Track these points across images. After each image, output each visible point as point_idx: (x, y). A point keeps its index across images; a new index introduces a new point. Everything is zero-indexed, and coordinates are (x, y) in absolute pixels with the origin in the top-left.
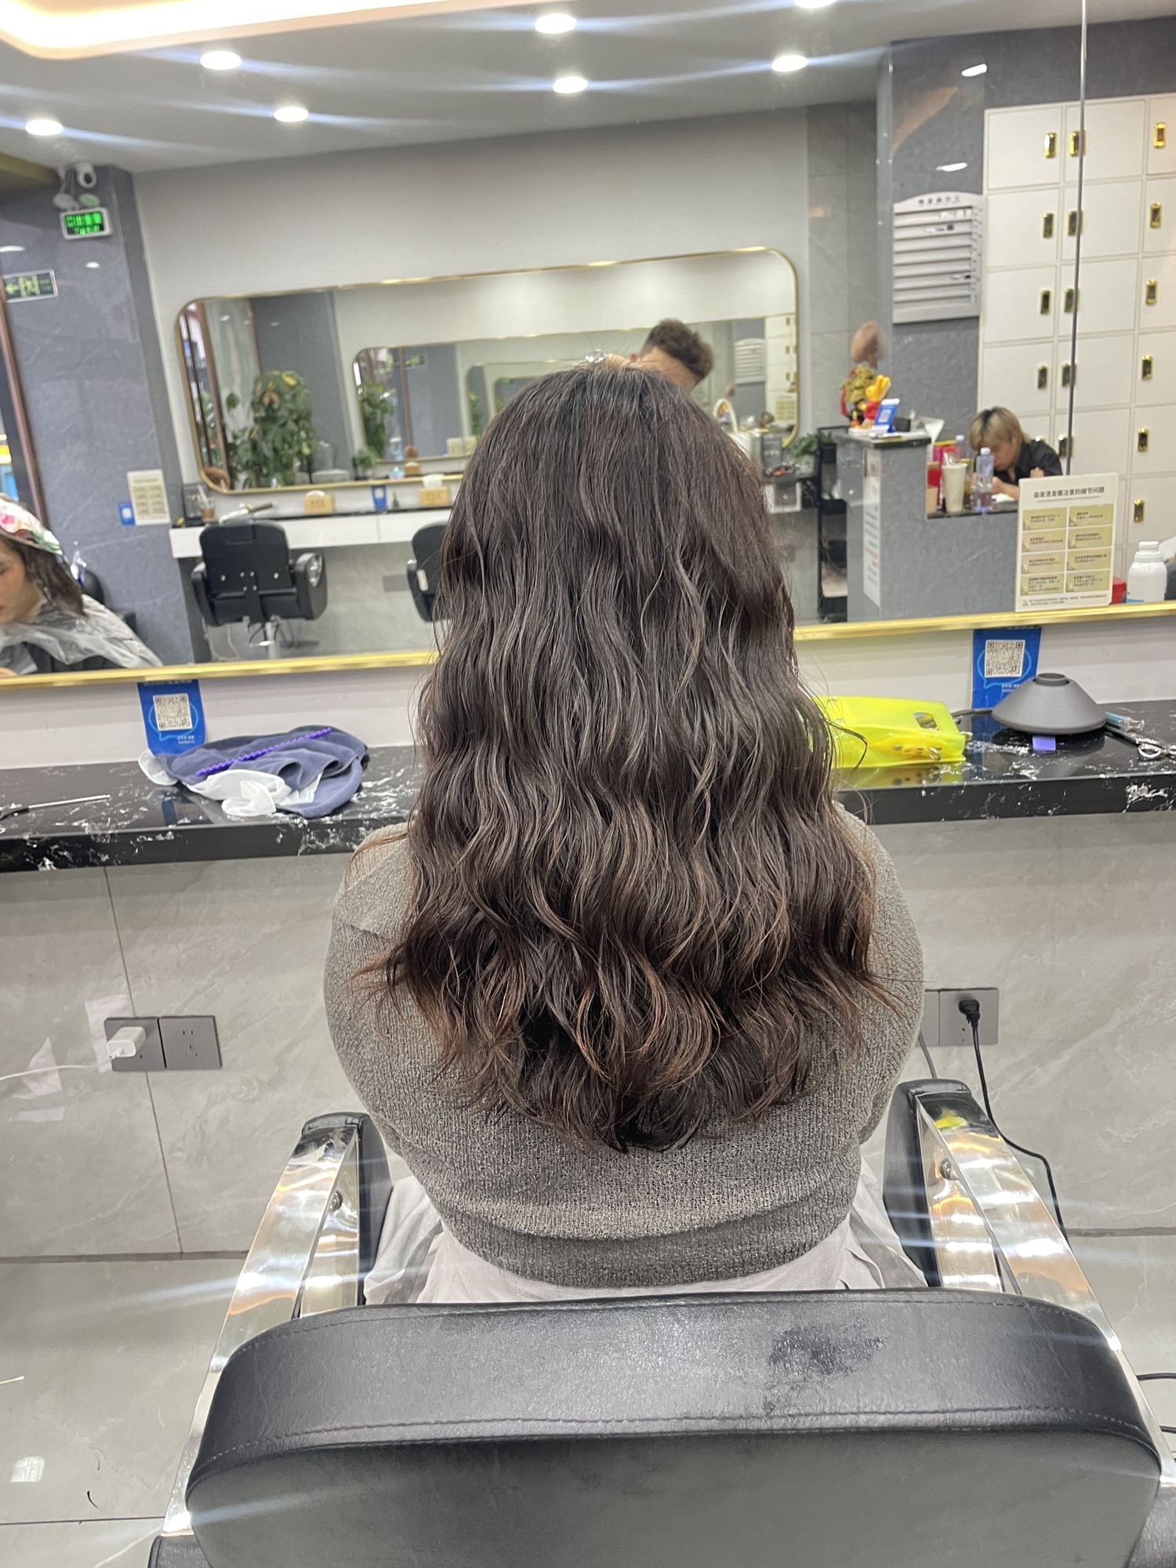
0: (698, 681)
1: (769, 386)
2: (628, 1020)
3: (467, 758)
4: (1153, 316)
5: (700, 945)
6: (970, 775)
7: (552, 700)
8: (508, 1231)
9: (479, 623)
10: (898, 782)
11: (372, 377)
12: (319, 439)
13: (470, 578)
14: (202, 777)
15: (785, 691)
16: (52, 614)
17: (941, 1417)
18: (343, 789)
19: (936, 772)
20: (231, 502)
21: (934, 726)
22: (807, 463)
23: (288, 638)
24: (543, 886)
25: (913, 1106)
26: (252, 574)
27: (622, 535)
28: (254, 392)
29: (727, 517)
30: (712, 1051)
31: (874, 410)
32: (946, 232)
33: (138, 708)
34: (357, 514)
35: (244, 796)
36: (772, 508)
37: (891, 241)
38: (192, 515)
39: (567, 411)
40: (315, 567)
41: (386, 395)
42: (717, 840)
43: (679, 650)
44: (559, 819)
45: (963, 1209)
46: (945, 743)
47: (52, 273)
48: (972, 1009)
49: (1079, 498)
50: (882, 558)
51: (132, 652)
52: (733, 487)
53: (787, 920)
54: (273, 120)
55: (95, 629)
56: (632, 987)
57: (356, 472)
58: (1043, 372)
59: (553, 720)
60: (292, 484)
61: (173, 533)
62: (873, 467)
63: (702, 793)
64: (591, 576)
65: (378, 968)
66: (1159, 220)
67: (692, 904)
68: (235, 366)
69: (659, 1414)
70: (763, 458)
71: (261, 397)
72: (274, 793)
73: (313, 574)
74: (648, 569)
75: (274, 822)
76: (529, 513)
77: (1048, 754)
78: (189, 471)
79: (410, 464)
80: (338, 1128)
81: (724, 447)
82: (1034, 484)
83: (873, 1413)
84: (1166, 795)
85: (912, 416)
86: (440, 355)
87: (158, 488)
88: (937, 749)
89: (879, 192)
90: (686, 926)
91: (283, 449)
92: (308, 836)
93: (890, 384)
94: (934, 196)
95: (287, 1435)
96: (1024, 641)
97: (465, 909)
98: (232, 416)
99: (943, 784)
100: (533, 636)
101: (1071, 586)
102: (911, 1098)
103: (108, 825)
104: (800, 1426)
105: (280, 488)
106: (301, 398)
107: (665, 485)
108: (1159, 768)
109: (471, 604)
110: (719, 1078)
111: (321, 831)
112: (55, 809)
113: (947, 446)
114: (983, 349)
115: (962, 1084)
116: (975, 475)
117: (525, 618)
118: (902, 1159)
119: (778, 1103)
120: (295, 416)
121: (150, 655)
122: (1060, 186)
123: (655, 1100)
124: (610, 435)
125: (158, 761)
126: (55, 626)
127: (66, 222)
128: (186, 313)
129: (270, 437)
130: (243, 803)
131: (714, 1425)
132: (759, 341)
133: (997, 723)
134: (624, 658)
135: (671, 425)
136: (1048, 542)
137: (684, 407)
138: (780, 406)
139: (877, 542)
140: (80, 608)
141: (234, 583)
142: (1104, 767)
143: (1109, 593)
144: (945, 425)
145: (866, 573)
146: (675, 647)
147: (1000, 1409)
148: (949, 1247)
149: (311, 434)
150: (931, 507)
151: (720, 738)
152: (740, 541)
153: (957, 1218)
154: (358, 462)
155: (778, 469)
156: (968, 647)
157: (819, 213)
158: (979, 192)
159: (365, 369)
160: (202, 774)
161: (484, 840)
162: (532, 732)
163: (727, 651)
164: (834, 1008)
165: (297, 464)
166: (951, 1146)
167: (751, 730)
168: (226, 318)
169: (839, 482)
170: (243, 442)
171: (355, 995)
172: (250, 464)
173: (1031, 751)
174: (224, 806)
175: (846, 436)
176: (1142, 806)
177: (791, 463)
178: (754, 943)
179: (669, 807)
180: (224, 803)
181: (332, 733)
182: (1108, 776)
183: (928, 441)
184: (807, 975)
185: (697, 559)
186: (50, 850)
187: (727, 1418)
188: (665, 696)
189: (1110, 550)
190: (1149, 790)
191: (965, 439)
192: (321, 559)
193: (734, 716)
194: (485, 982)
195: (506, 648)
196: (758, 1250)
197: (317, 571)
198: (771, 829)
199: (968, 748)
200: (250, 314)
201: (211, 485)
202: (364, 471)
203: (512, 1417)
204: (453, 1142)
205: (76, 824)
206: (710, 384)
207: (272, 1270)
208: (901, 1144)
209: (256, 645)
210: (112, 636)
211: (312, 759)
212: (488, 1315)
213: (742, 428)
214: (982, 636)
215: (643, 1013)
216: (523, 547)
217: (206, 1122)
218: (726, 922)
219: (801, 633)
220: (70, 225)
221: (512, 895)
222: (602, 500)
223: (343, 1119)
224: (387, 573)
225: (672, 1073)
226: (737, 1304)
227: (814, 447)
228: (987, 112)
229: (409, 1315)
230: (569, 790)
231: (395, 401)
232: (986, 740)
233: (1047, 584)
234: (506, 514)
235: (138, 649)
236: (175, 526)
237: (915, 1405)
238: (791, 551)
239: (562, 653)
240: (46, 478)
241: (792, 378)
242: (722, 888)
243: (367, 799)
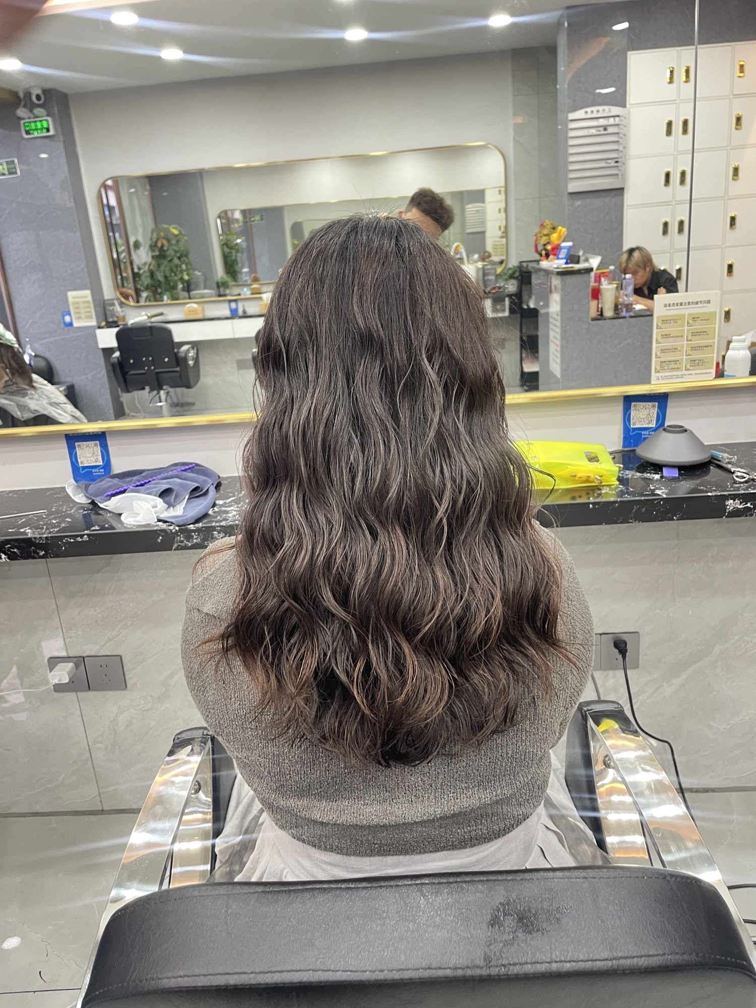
0: (438, 441)
1: (488, 235)
2: (390, 678)
3: (276, 494)
4: (737, 188)
5: (440, 626)
6: (622, 493)
7: (335, 454)
8: (308, 819)
9: (283, 399)
10: (574, 498)
11: (229, 230)
12: (195, 270)
13: (277, 367)
14: (108, 498)
15: (499, 446)
16: (11, 387)
17: (610, 963)
18: (203, 505)
19: (599, 492)
20: (137, 311)
21: (598, 461)
22: (513, 284)
23: (175, 401)
24: (329, 584)
25: (585, 718)
26: (150, 359)
27: (384, 337)
28: (151, 239)
29: (458, 325)
30: (449, 697)
31: (556, 249)
32: (603, 132)
33: (66, 451)
34: (219, 319)
35: (136, 511)
36: (490, 314)
37: (567, 138)
38: (111, 320)
39: (344, 248)
40: (192, 354)
41: (239, 241)
42: (452, 552)
43: (424, 418)
44: (340, 538)
45: (620, 792)
46: (605, 472)
47: (16, 161)
48: (623, 646)
49: (694, 308)
50: (562, 347)
51: (65, 412)
52: (463, 301)
53: (501, 607)
54: (160, 57)
55: (40, 397)
56: (393, 654)
57: (219, 291)
58: (666, 225)
59: (336, 469)
60: (177, 299)
61: (98, 332)
62: (555, 287)
63: (441, 520)
64: (362, 366)
65: (217, 640)
66: (740, 125)
67: (435, 597)
68: (139, 221)
69: (411, 966)
70: (484, 281)
71: (156, 242)
72: (155, 509)
73: (191, 358)
74: (402, 361)
75: (155, 528)
76: (318, 321)
77: (673, 479)
78: (108, 291)
79: (255, 286)
80: (198, 738)
81: (456, 274)
82: (662, 298)
83: (561, 961)
84: (752, 507)
85: (581, 253)
86: (273, 214)
87: (88, 302)
88: (600, 476)
89: (559, 106)
90: (431, 612)
91: (171, 276)
92: (179, 538)
93: (566, 233)
94: (595, 109)
95: (146, 980)
96: (657, 404)
97: (275, 600)
98: (137, 255)
99: (604, 500)
100: (321, 409)
101: (688, 367)
102: (584, 713)
103: (44, 531)
104: (510, 973)
105: (169, 302)
106: (182, 243)
107: (414, 301)
108: (747, 488)
109: (278, 384)
110: (454, 716)
111: (188, 534)
112: (8, 520)
113: (603, 273)
114: (627, 209)
115: (618, 704)
116: (622, 292)
117: (316, 395)
118: (578, 751)
119: (494, 732)
120: (178, 255)
121: (78, 413)
122: (677, 102)
123: (409, 733)
124: (374, 266)
125: (78, 487)
126: (13, 395)
127: (25, 127)
128: (105, 187)
129: (162, 268)
130: (136, 515)
131: (448, 973)
132: (481, 205)
133: (639, 458)
134: (386, 425)
135: (418, 258)
136: (673, 337)
137: (428, 245)
138: (495, 247)
139: (559, 337)
140: (30, 382)
141: (139, 365)
142: (710, 488)
143: (713, 371)
144: (602, 260)
145: (551, 356)
146: (422, 417)
147: (652, 956)
148: (610, 817)
149: (189, 267)
150: (593, 313)
151: (454, 481)
152: (467, 341)
153: (615, 798)
154: (220, 285)
155: (494, 288)
156: (620, 407)
157: (519, 120)
158: (624, 106)
159: (224, 224)
160: (108, 495)
161: (288, 552)
162: (321, 476)
163: (458, 419)
164: (533, 664)
165: (180, 286)
166: (609, 743)
167: (475, 475)
168: (133, 190)
169: (533, 297)
170: (145, 272)
171: (201, 657)
172: (149, 286)
173: (662, 477)
174: (122, 517)
175: (538, 266)
176: (736, 513)
177: (502, 284)
178: (478, 623)
179: (418, 528)
180: (122, 515)
181: (196, 467)
182: (714, 494)
183: (591, 270)
184: (513, 642)
185: (437, 354)
186: (5, 548)
187: (458, 968)
188: (415, 452)
189: (714, 342)
190: (741, 503)
191: (616, 268)
192: (195, 348)
193: (463, 465)
194: (290, 651)
195: (302, 418)
196: (481, 829)
197: (193, 356)
198: (489, 543)
199: (621, 475)
200: (148, 187)
201: (123, 300)
202: (224, 291)
203: (305, 968)
204: (269, 759)
205: (22, 530)
206: (449, 233)
207: (154, 831)
208: (577, 742)
209: (154, 405)
210: (52, 401)
211: (181, 485)
212: (290, 891)
213: (471, 262)
214: (629, 400)
215: (401, 673)
216: (313, 346)
217: (117, 724)
218: (458, 609)
219: (510, 399)
220: (27, 129)
221: (308, 591)
222: (369, 312)
223: (201, 731)
224: (239, 358)
225: (421, 714)
226: (466, 882)
227: (517, 274)
228: (629, 53)
229: (234, 892)
230: (348, 518)
231: (244, 245)
232: (632, 469)
233: (673, 366)
234: (301, 321)
235: (70, 410)
236: (99, 327)
237: (591, 955)
238: (502, 343)
239: (342, 419)
240: (14, 295)
241: (503, 229)
242: (456, 585)
243: (219, 512)
